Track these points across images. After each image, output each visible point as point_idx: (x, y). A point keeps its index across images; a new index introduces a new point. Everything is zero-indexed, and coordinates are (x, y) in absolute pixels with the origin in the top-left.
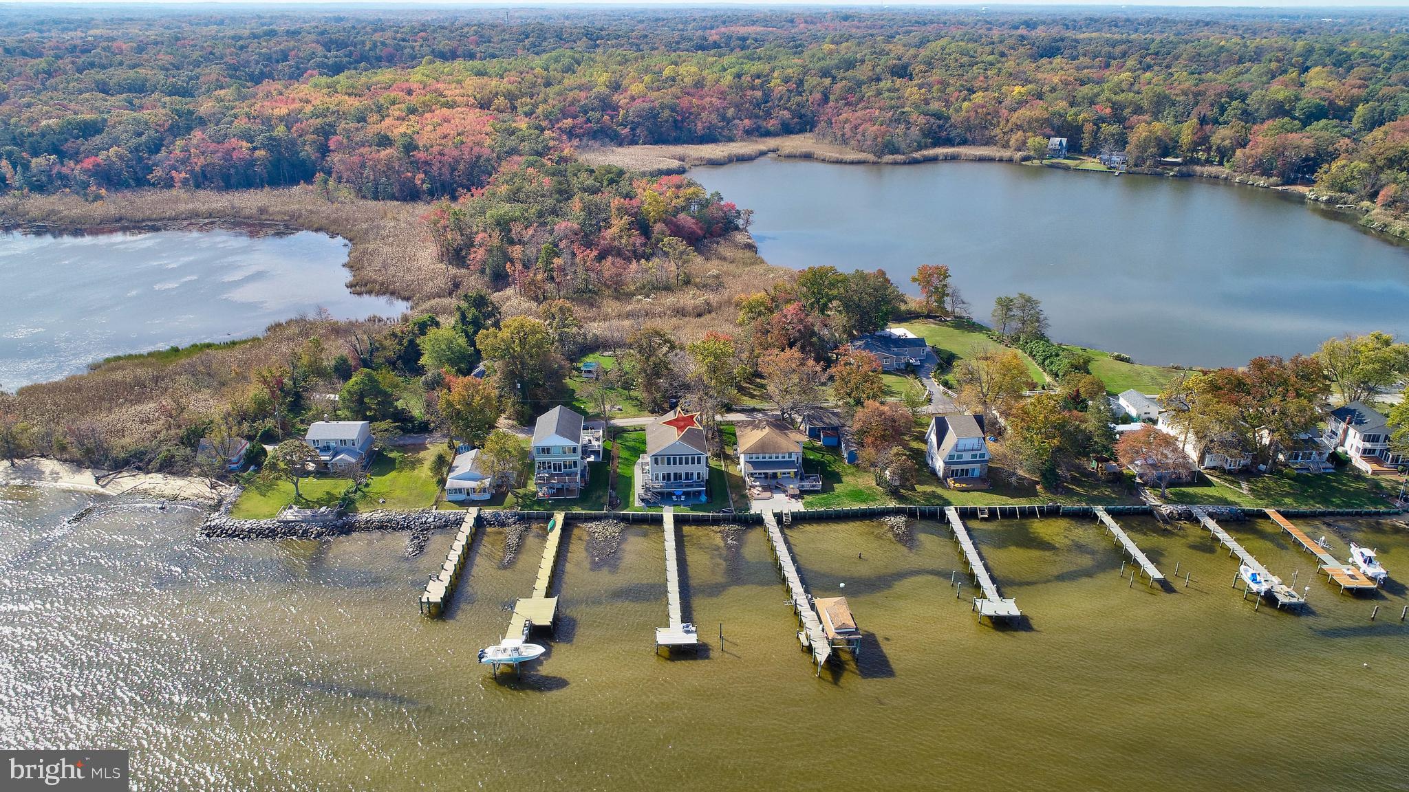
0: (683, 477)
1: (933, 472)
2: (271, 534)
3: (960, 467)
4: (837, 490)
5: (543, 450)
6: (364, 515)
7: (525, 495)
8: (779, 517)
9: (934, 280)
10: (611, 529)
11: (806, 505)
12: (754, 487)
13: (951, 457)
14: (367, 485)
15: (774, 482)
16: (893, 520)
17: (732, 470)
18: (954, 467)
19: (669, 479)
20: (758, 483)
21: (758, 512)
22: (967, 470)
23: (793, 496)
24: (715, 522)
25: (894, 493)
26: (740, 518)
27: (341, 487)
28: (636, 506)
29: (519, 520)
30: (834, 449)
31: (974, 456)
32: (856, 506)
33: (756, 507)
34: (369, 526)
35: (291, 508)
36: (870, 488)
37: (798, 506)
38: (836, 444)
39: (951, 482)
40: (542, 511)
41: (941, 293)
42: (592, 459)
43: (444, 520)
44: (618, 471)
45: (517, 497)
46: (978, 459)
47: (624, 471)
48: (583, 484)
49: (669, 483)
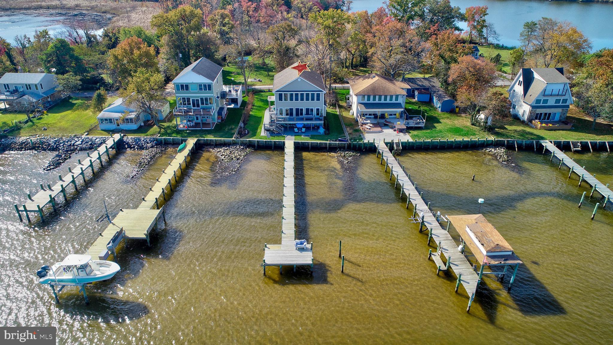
0: (304, 112)
1: (516, 119)
3: (543, 111)
4: (437, 128)
5: (182, 86)
6: (22, 138)
7: (169, 127)
8: (390, 146)
9: (477, 16)
10: (237, 153)
11: (412, 137)
12: (366, 124)
13: (538, 101)
14: (40, 119)
15: (382, 121)
16: (493, 151)
17: (345, 114)
18: (539, 111)
19: (291, 114)
20: (369, 121)
21: (371, 141)
22: (550, 114)
23: (401, 131)
24: (332, 149)
25: (490, 129)
26: (355, 146)
29: (156, 144)
30: (430, 102)
31: (558, 101)
32: (459, 139)
33: (368, 138)
36: (466, 127)
37: (407, 138)
38: (428, 100)
39: (537, 123)
40: (179, 137)
41: (481, 26)
42: (232, 106)
43: (90, 143)
44: (251, 113)
45: (160, 127)
46: (560, 104)
47: (256, 114)
48: (220, 121)
49: (291, 117)
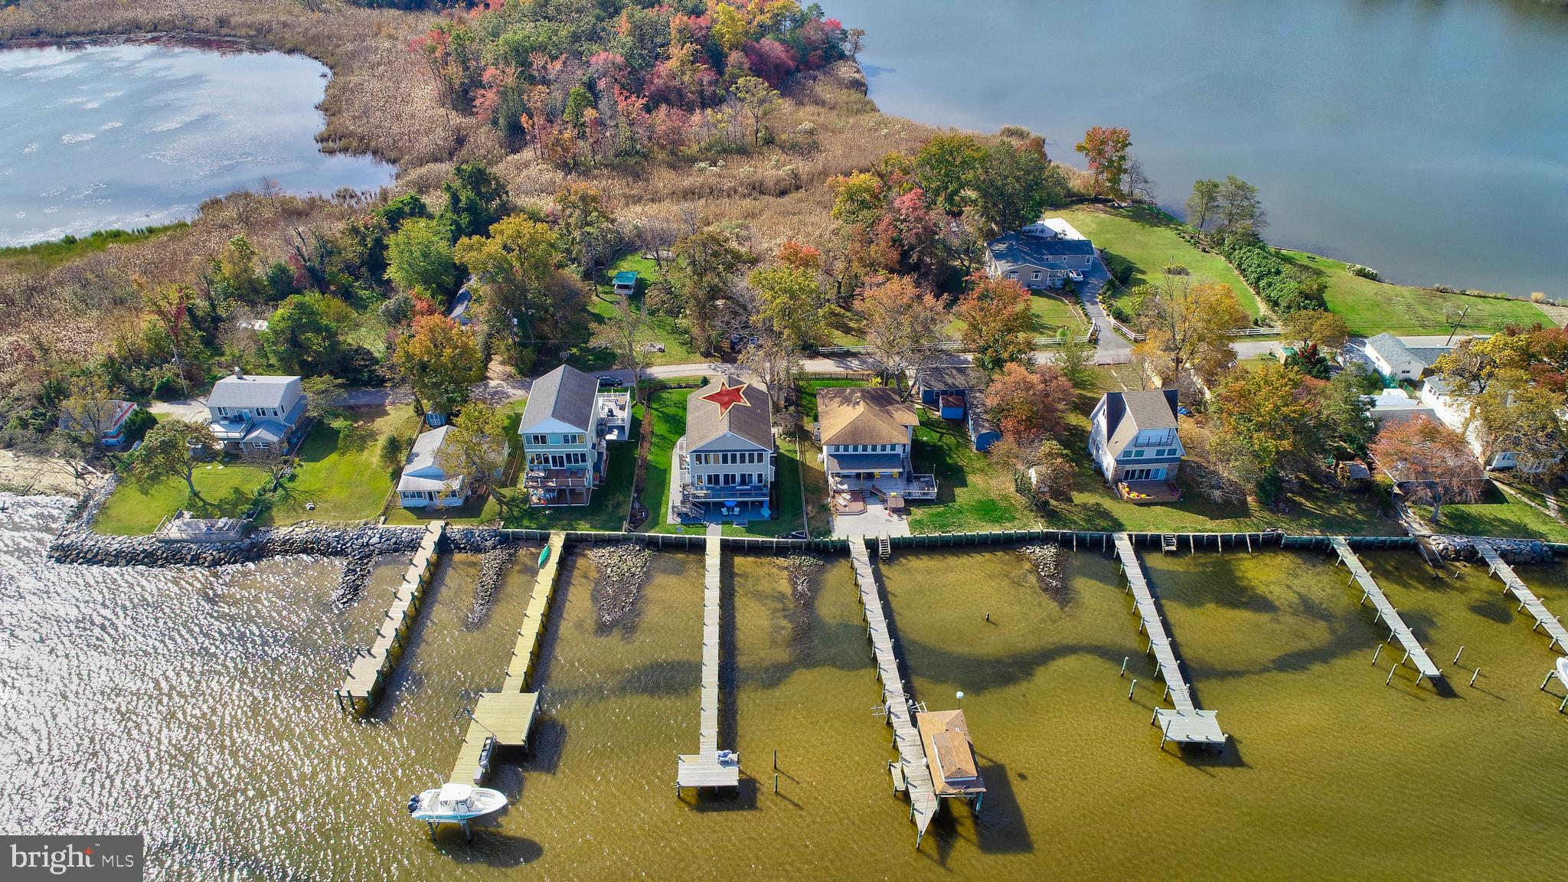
0: (738, 479)
1: (1099, 471)
2: (150, 559)
3: (1137, 467)
4: (958, 500)
5: (536, 438)
6: (282, 530)
7: (513, 499)
8: (872, 546)
9: (1108, 148)
10: (631, 562)
11: (915, 525)
12: (838, 492)
13: (1127, 453)
14: (293, 478)
15: (867, 485)
16: (1038, 552)
17: (810, 460)
18: (1129, 467)
19: (717, 482)
20: (845, 487)
21: (844, 537)
22: (1149, 471)
23: (895, 510)
24: (781, 551)
25: (1042, 509)
26: (817, 545)
27: (253, 480)
28: (670, 524)
29: (500, 543)
30: (958, 426)
31: (1160, 453)
32: (986, 530)
33: (840, 528)
34: (289, 547)
35: (180, 515)
36: (1006, 498)
37: (901, 529)
38: (961, 419)
39: (1124, 488)
40: (535, 528)
41: (1116, 169)
42: (614, 436)
43: (394, 540)
44: (649, 457)
45: (501, 502)
46: (1165, 456)
47: (659, 459)
48: (597, 483)
49: (718, 487)
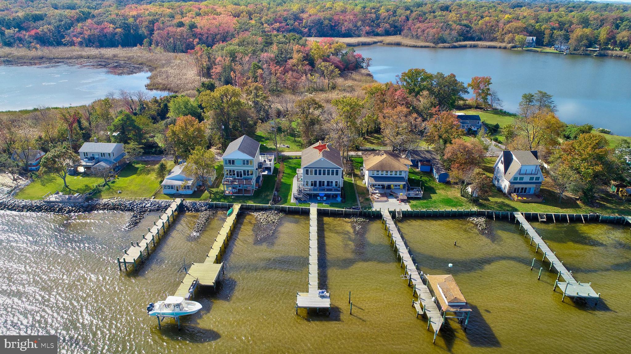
0: (326, 184)
1: (500, 190)
2: (39, 209)
3: (520, 186)
4: (433, 198)
5: (230, 161)
6: (104, 200)
7: (217, 192)
8: (393, 214)
9: (482, 86)
10: (273, 217)
11: (412, 206)
12: (375, 193)
13: (515, 178)
14: (113, 182)
15: (388, 191)
16: (475, 220)
17: (359, 183)
18: (517, 186)
19: (315, 185)
20: (377, 191)
21: (378, 210)
22: (526, 188)
23: (403, 201)
24: (347, 215)
25: (475, 201)
26: (365, 213)
27: (94, 182)
28: (292, 202)
29: (209, 208)
30: (429, 173)
31: (532, 179)
32: (449, 209)
33: (376, 207)
34: (106, 207)
35: (57, 193)
36: (456, 198)
37: (406, 207)
38: (429, 170)
39: (514, 196)
40: (226, 203)
41: (486, 93)
42: (266, 173)
43: (157, 205)
44: (282, 180)
45: (211, 193)
46: (534, 181)
47: (286, 181)
48: (257, 188)
49: (315, 188)
